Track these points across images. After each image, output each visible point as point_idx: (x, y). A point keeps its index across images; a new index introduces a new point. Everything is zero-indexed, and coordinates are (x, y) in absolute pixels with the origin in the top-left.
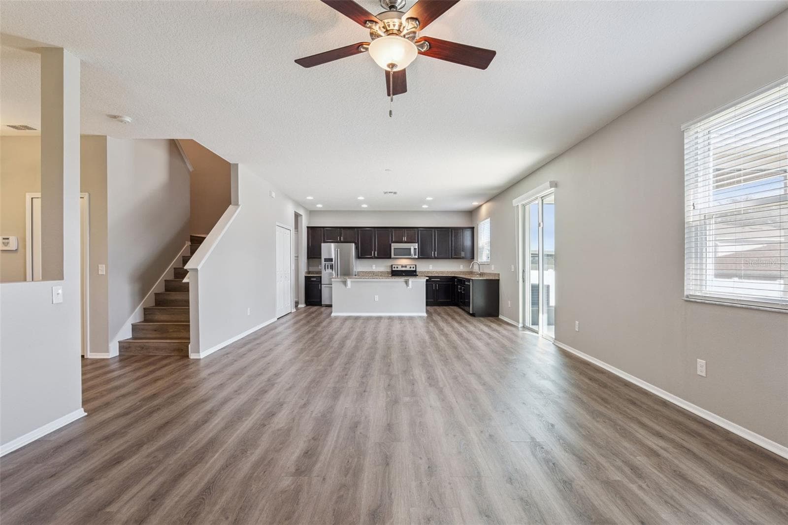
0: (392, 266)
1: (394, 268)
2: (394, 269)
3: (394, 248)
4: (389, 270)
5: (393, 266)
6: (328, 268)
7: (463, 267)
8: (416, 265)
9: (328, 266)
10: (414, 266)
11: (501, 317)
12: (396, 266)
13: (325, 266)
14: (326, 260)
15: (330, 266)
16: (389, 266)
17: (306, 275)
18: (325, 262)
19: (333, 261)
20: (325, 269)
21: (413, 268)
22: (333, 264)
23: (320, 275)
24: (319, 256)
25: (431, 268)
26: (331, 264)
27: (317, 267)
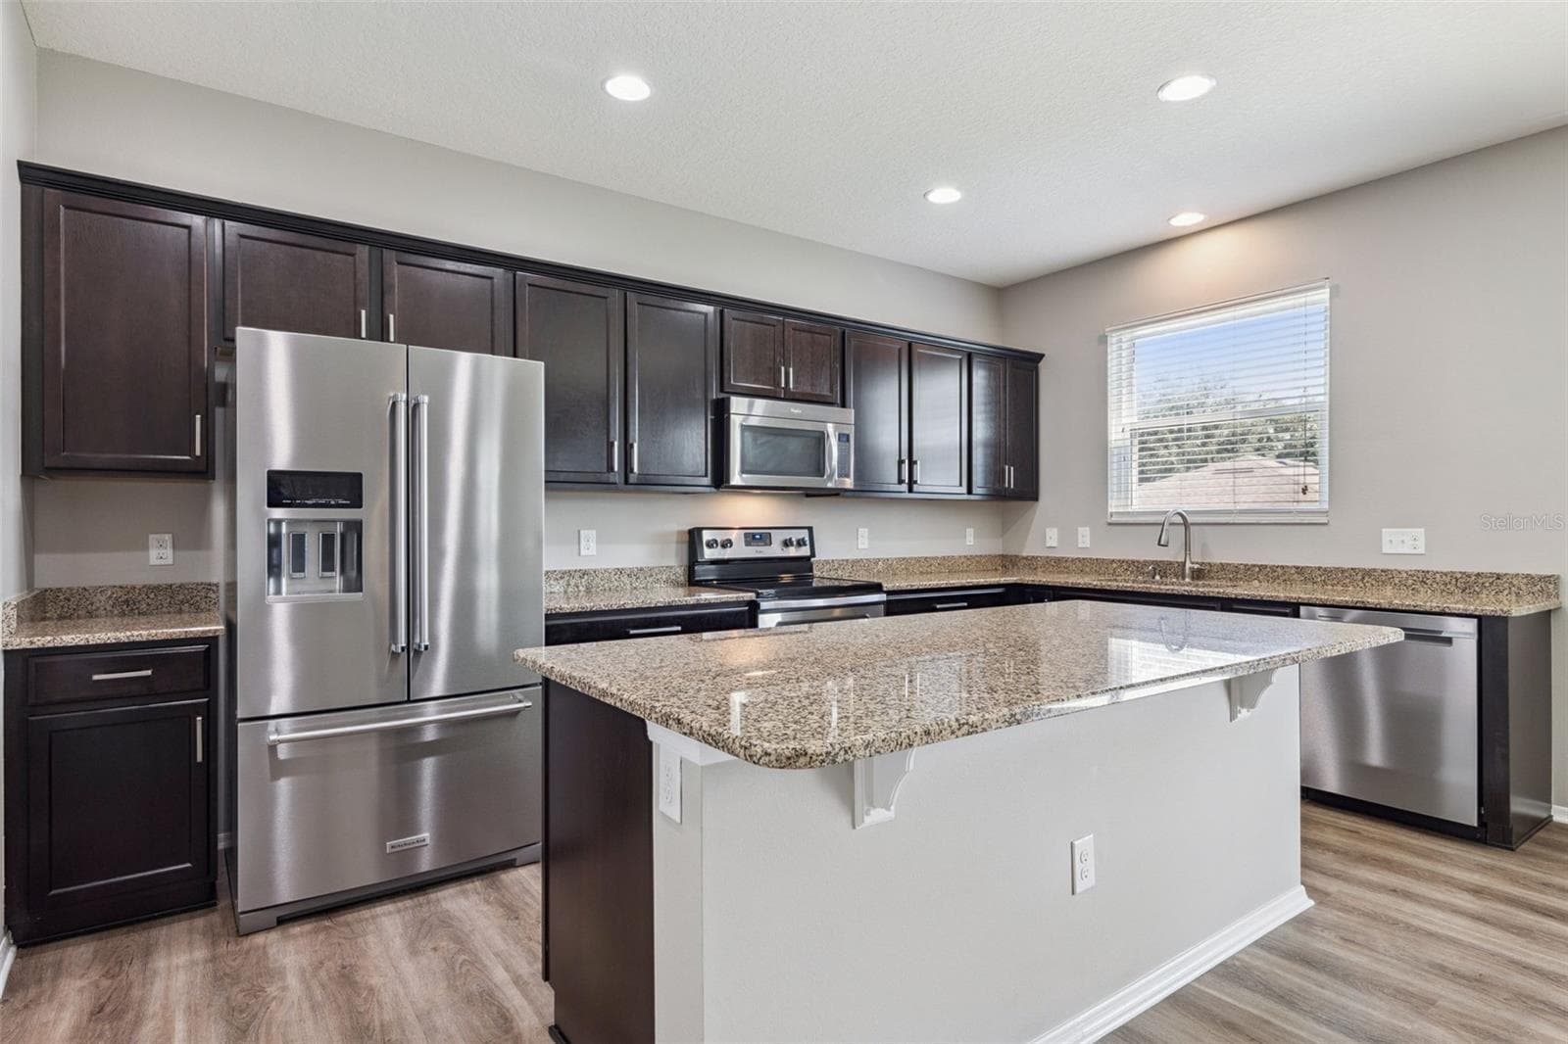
0: (694, 536)
1: (712, 545)
2: (708, 555)
3: (743, 429)
4: (674, 560)
5: (707, 536)
8: (810, 529)
9: (298, 544)
10: (804, 534)
11: (1558, 813)
12: (720, 538)
13: (274, 542)
14: (282, 488)
15: (328, 540)
16: (679, 533)
17: (22, 642)
18: (271, 504)
19: (357, 503)
20: (274, 569)
21: (801, 543)
22: (355, 528)
23: (197, 629)
24: (191, 450)
25: (864, 543)
26: (339, 528)
27: (160, 557)
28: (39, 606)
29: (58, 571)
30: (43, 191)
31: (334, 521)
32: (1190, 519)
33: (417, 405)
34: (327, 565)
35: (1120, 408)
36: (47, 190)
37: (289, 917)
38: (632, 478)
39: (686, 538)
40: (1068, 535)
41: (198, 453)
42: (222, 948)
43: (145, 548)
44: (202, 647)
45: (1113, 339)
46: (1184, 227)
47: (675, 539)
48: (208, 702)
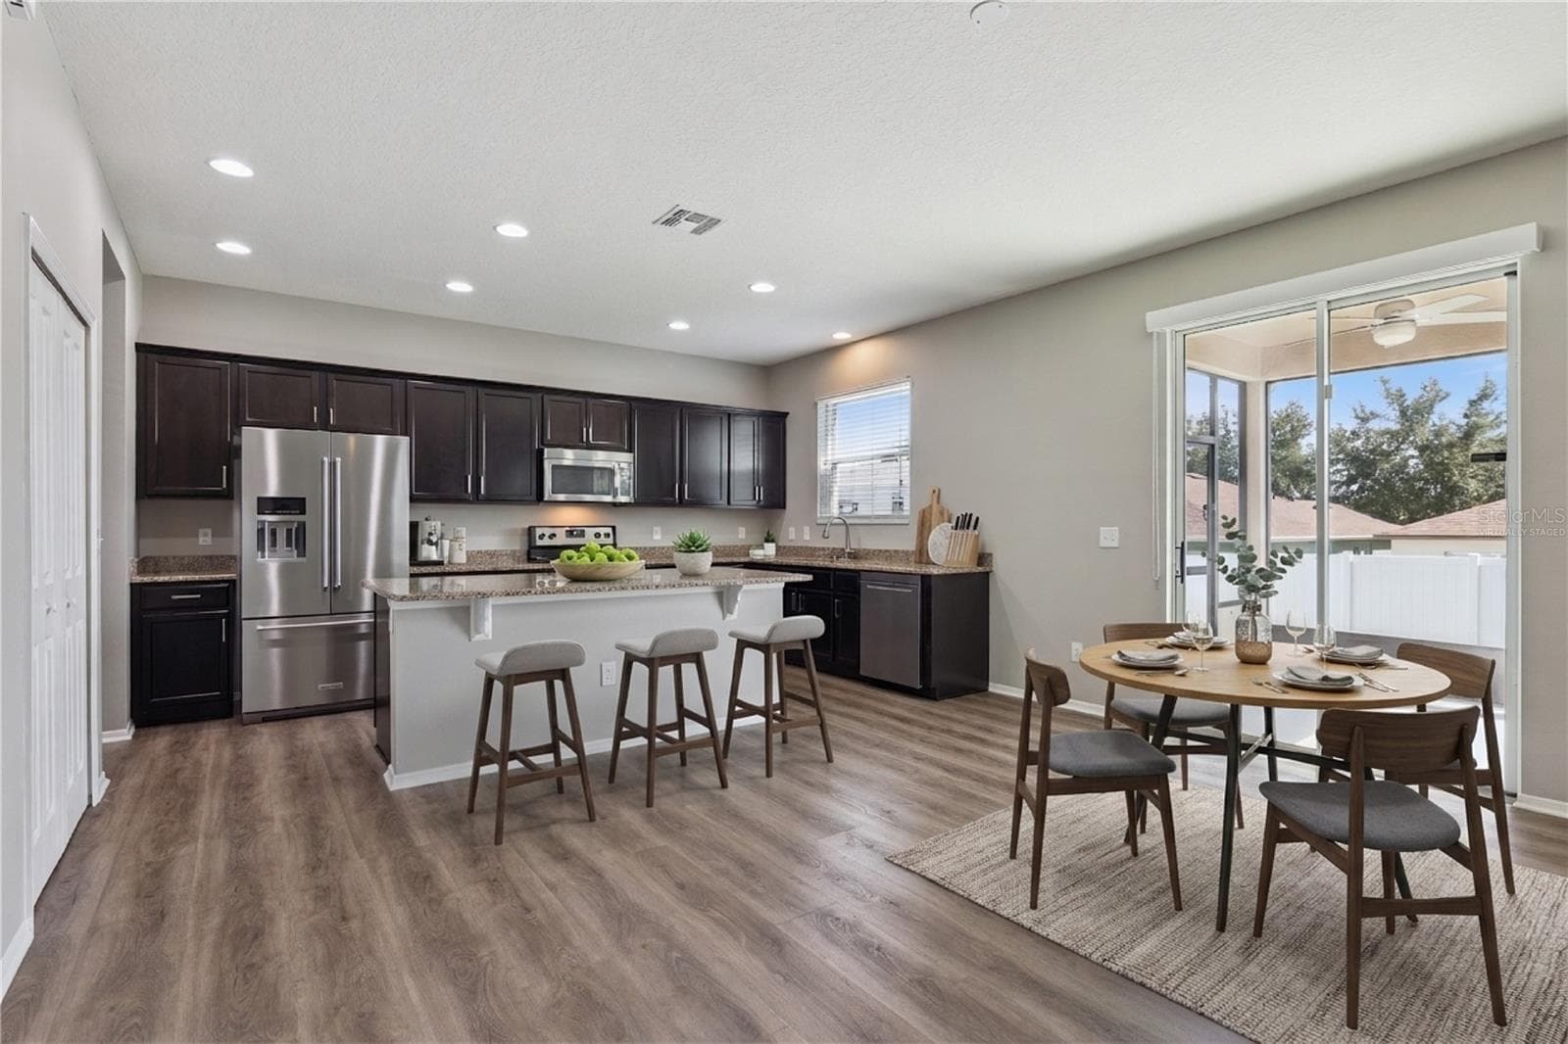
0: (530, 531)
1: (542, 537)
2: (539, 543)
3: (554, 467)
4: (518, 545)
5: (539, 532)
6: (274, 544)
7: (747, 532)
8: (614, 528)
9: (273, 533)
10: (610, 530)
11: (993, 688)
12: (548, 532)
13: (261, 532)
14: (266, 505)
15: (289, 531)
16: (523, 530)
17: (138, 579)
18: (259, 514)
19: (303, 512)
20: (261, 547)
21: (607, 535)
22: (302, 526)
23: (226, 576)
24: (221, 486)
25: (657, 537)
26: (296, 525)
27: (205, 540)
28: (144, 564)
29: (155, 547)
30: (146, 357)
31: (294, 522)
32: (848, 522)
33: (335, 463)
34: (289, 544)
35: (826, 450)
36: (149, 355)
37: (269, 717)
38: (480, 497)
39: (526, 533)
40: (799, 532)
41: (225, 486)
42: (234, 728)
43: (197, 536)
44: (227, 585)
45: (821, 405)
46: (841, 340)
47: (520, 532)
48: (228, 613)
